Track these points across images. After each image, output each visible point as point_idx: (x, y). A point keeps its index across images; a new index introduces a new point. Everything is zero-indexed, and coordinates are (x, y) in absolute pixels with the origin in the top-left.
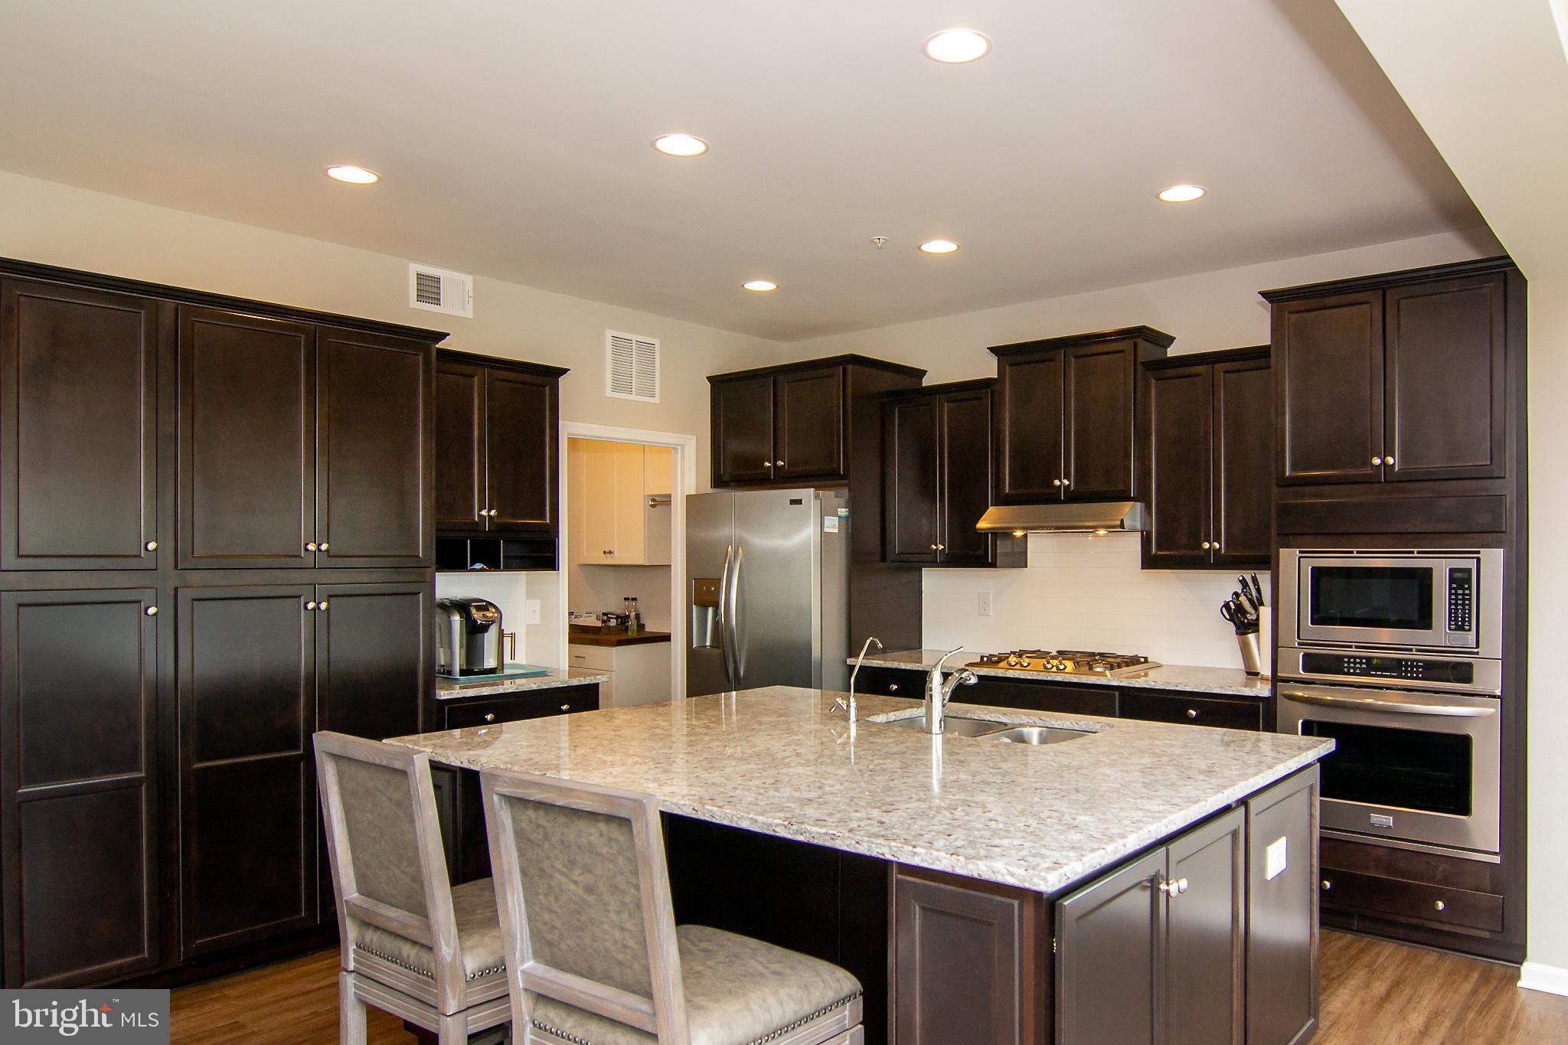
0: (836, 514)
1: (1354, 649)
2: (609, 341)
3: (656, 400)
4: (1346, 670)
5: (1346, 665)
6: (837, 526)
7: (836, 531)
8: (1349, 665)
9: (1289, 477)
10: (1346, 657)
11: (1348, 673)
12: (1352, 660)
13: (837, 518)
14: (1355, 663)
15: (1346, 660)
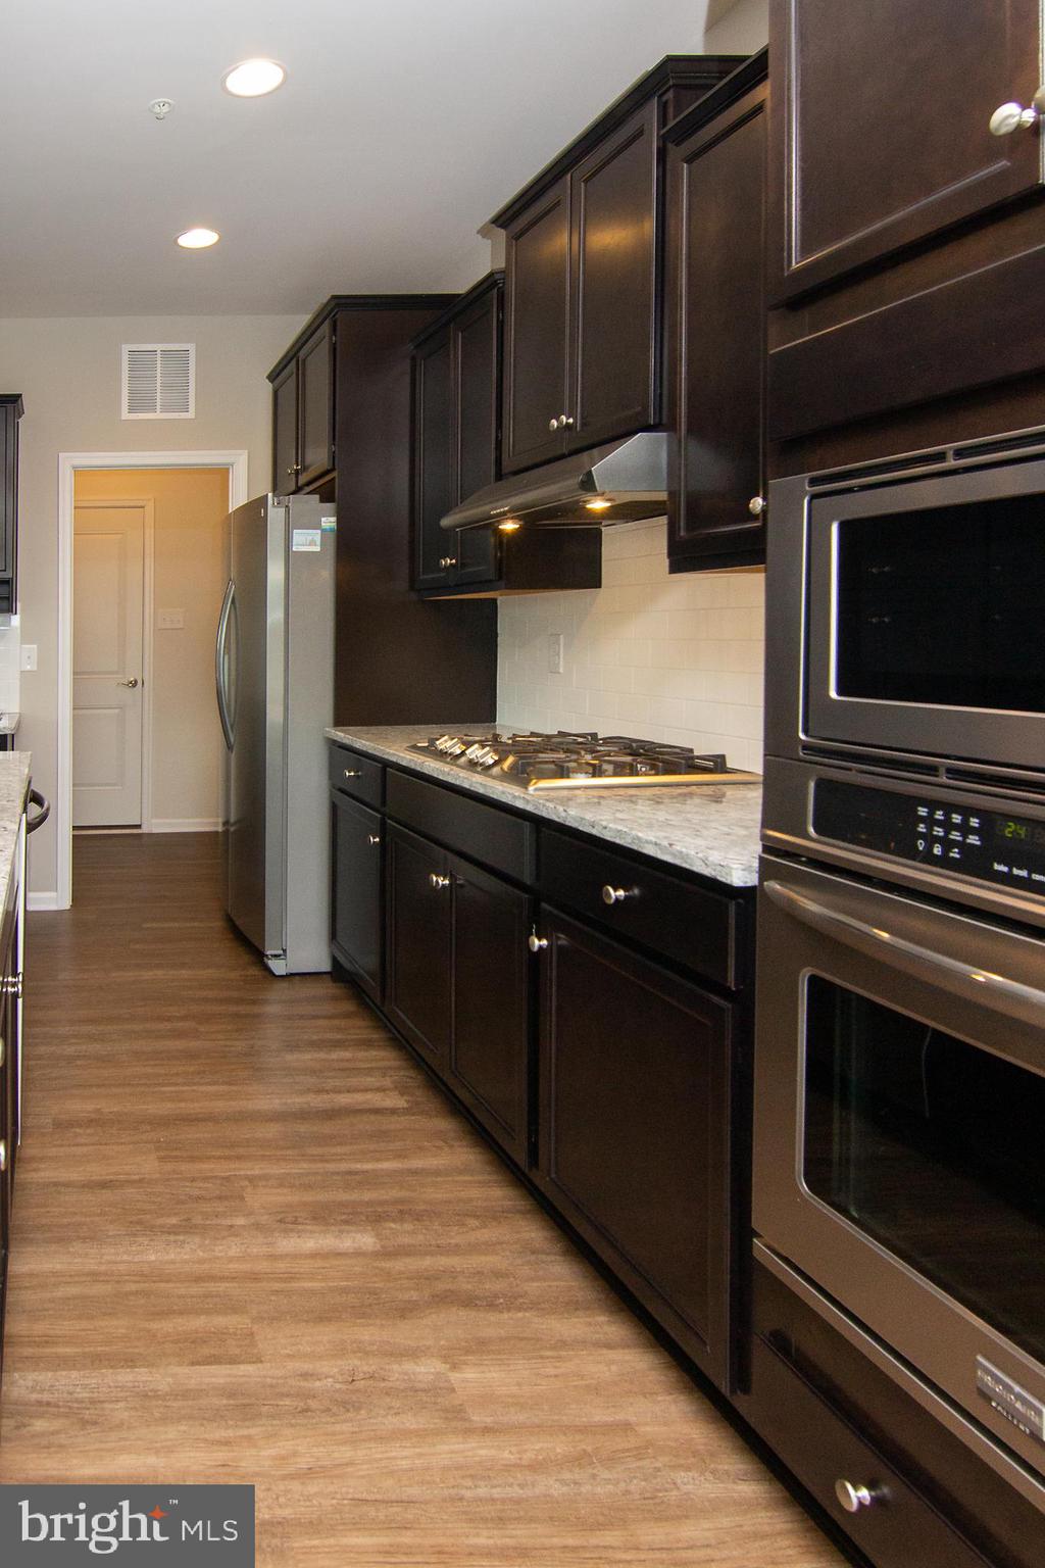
0: (317, 526)
1: (944, 780)
2: (125, 357)
3: (191, 414)
4: (921, 845)
5: (922, 828)
6: (319, 542)
7: (318, 549)
8: (930, 829)
9: (800, 271)
10: (925, 802)
11: (928, 858)
12: (939, 815)
13: (319, 531)
14: (948, 825)
15: (923, 811)
